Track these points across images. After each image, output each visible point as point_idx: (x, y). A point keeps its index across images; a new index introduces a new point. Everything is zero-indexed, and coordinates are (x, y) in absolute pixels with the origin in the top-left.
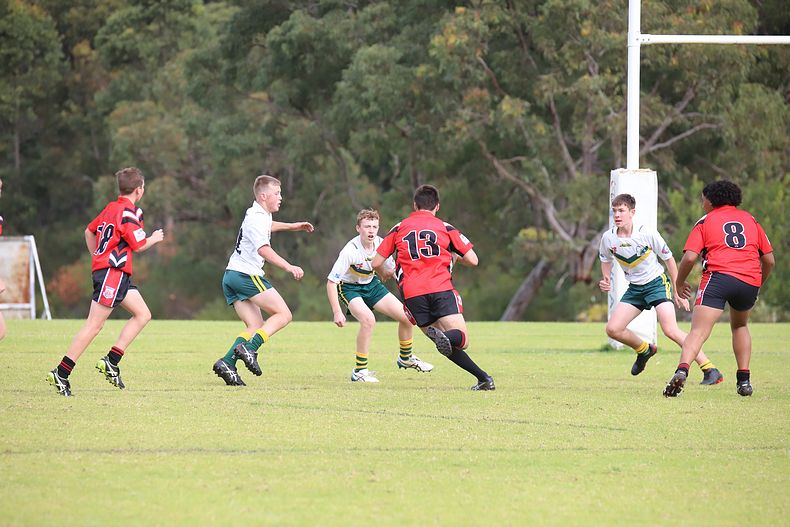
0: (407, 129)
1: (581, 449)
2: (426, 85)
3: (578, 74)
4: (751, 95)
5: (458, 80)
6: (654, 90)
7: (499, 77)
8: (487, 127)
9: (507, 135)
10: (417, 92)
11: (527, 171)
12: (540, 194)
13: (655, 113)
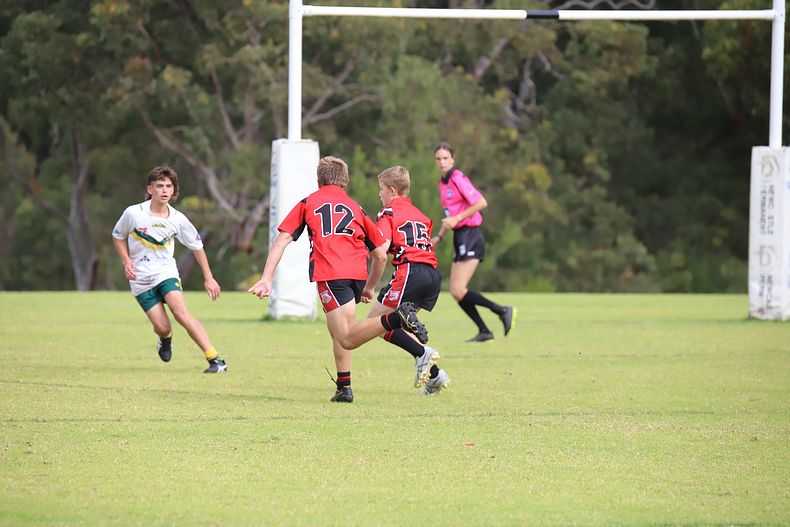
0: (68, 98)
1: (240, 418)
2: (87, 52)
3: (240, 45)
4: (409, 68)
5: (119, 49)
6: (315, 60)
7: (161, 46)
8: (149, 97)
9: (169, 104)
10: (77, 60)
11: (190, 140)
12: (201, 164)
13: (317, 84)
